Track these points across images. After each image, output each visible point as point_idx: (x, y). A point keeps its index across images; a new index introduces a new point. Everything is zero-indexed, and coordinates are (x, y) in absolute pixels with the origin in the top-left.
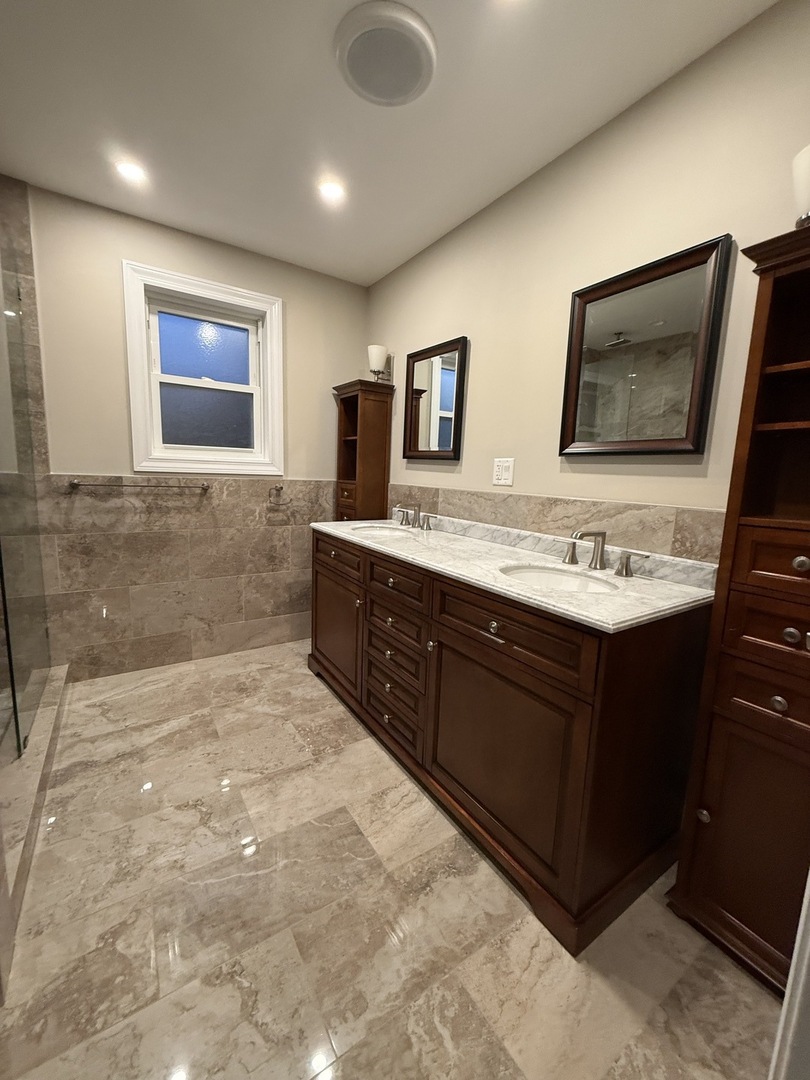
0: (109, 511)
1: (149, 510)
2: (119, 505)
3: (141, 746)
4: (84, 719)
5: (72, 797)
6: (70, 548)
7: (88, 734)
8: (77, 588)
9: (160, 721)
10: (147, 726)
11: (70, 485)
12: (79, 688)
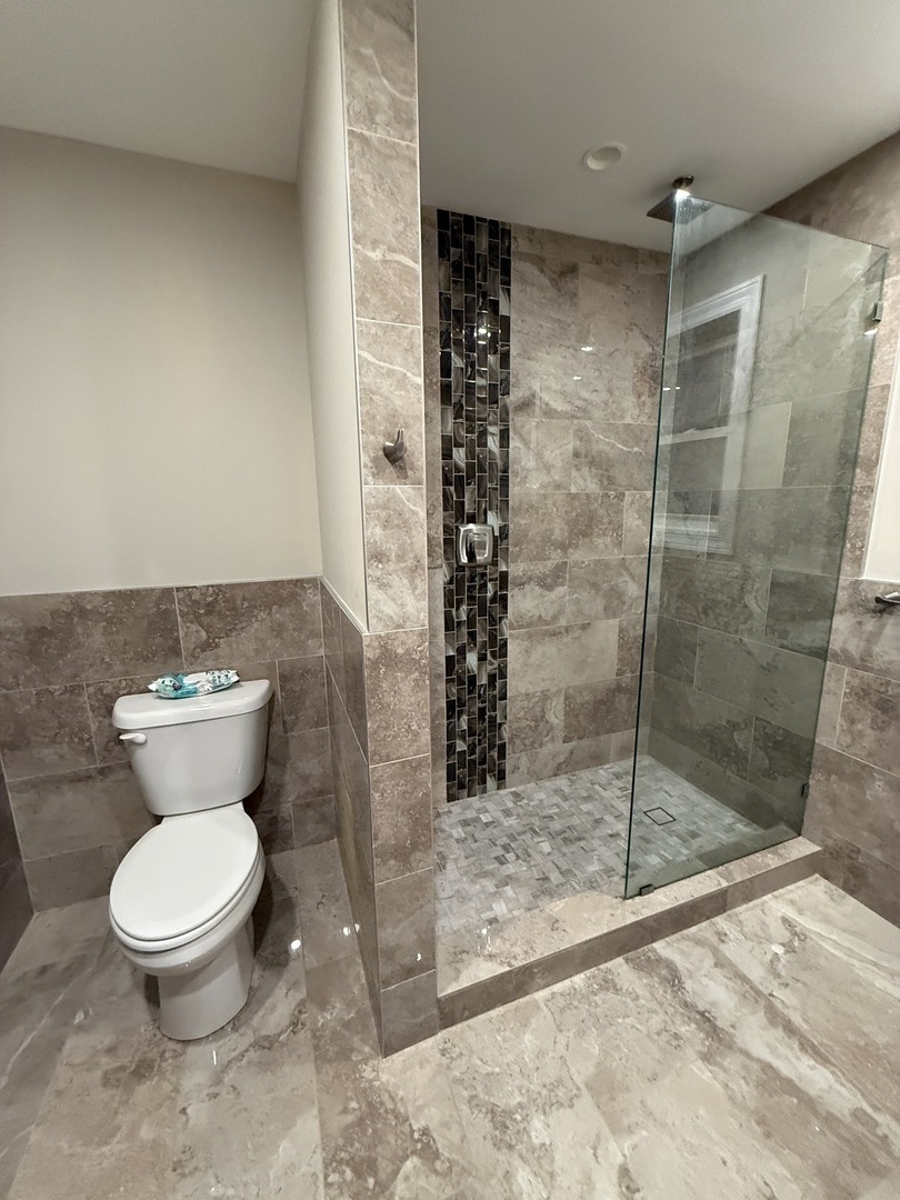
3: (739, 1042)
4: (758, 929)
5: (617, 990)
6: (861, 694)
7: (729, 950)
8: (858, 754)
9: (813, 1046)
10: (790, 1029)
11: (878, 600)
12: (816, 890)
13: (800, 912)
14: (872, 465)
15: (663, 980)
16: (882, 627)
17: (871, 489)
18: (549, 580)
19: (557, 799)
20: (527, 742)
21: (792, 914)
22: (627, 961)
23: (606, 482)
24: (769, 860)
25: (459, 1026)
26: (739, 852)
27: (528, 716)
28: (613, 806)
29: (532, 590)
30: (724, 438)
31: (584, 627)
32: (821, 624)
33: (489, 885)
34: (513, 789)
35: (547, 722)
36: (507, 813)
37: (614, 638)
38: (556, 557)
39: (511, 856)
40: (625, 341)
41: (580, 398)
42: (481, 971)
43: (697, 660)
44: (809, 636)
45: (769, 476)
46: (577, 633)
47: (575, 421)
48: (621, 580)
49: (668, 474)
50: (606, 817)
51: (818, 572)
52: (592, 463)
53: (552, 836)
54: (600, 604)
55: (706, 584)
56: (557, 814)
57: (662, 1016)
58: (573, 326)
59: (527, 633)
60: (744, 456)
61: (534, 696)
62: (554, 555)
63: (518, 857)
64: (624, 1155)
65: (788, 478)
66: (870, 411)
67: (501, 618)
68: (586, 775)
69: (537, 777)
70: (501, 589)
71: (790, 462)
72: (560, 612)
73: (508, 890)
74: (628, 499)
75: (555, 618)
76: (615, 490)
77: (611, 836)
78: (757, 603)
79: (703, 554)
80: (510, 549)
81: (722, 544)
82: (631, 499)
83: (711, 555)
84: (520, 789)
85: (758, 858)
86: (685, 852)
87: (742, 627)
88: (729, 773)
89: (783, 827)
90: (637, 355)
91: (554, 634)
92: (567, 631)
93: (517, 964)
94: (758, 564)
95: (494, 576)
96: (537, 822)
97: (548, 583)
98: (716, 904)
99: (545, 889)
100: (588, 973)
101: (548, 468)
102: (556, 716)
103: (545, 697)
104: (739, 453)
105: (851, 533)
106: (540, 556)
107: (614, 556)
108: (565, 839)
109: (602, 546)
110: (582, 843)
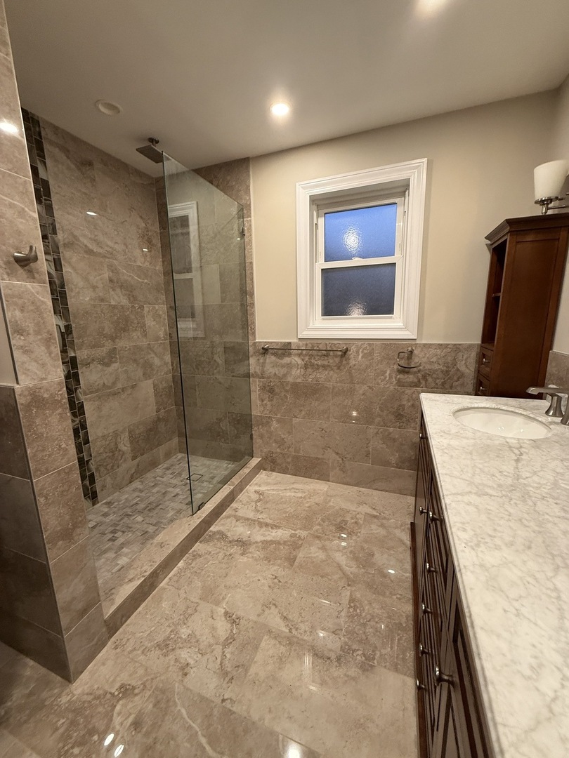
0: (283, 366)
1: (306, 367)
2: (289, 362)
3: (253, 541)
4: (248, 500)
5: (200, 556)
6: (263, 388)
7: (240, 513)
8: (266, 413)
9: (275, 526)
10: (267, 525)
11: (263, 348)
12: (263, 475)
13: (260, 486)
14: (252, 295)
15: (218, 540)
16: (265, 360)
17: (253, 304)
18: (106, 360)
19: (137, 494)
20: (109, 467)
21: (257, 488)
22: (201, 542)
23: (132, 299)
24: (246, 471)
25: (121, 629)
26: (234, 473)
27: (107, 451)
28: (170, 483)
29: (96, 367)
30: (192, 279)
31: (133, 387)
32: (246, 362)
33: (111, 555)
34: (105, 501)
35: (120, 450)
36: (105, 515)
37: (151, 390)
38: (109, 345)
39: (119, 534)
40: (130, 217)
41: (107, 246)
42: (127, 590)
43: (197, 393)
44: (242, 370)
45: (215, 298)
46: (129, 392)
47: (107, 260)
48: (149, 356)
49: (164, 297)
50: (168, 490)
51: (240, 341)
52: (121, 287)
53: (140, 512)
54: (140, 373)
55: (195, 353)
56: (139, 501)
57: (223, 552)
58: (95, 200)
59: (97, 396)
60: (202, 288)
61: (108, 437)
62: (106, 344)
63: (123, 532)
64: (225, 608)
65: (223, 300)
66: (248, 272)
67: (76, 389)
68: (149, 475)
69: (119, 487)
70: (73, 368)
71: (223, 292)
72: (117, 379)
73: (125, 550)
74: (146, 309)
75: (114, 383)
76: (138, 304)
77: (174, 496)
78: (220, 360)
79: (191, 338)
80: (75, 341)
81: (200, 332)
82: (148, 309)
83: (195, 338)
84: (109, 499)
85: (241, 472)
86: (211, 486)
87: (215, 371)
88: (221, 444)
89: (247, 457)
90: (138, 227)
91: (115, 394)
92: (123, 391)
93: (147, 574)
94: (217, 339)
95: (67, 360)
96: (129, 511)
97: (106, 361)
98: (231, 498)
99: (146, 537)
100: (184, 559)
101: (94, 288)
102: (125, 446)
103: (116, 435)
104: (200, 287)
105: (249, 323)
106: (96, 346)
107: (144, 343)
108: (149, 510)
109: (136, 337)
110: (160, 507)
